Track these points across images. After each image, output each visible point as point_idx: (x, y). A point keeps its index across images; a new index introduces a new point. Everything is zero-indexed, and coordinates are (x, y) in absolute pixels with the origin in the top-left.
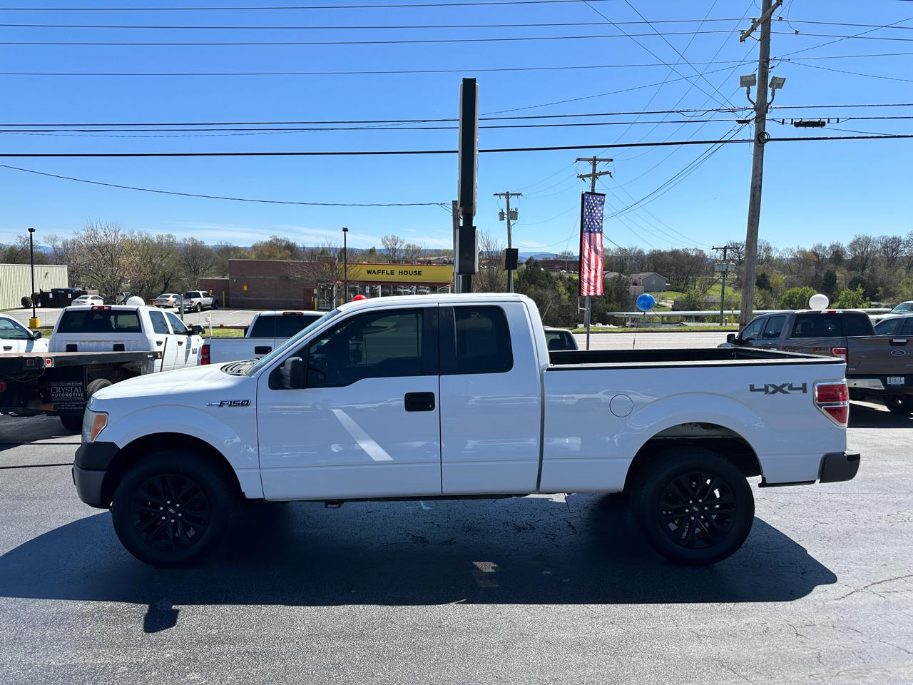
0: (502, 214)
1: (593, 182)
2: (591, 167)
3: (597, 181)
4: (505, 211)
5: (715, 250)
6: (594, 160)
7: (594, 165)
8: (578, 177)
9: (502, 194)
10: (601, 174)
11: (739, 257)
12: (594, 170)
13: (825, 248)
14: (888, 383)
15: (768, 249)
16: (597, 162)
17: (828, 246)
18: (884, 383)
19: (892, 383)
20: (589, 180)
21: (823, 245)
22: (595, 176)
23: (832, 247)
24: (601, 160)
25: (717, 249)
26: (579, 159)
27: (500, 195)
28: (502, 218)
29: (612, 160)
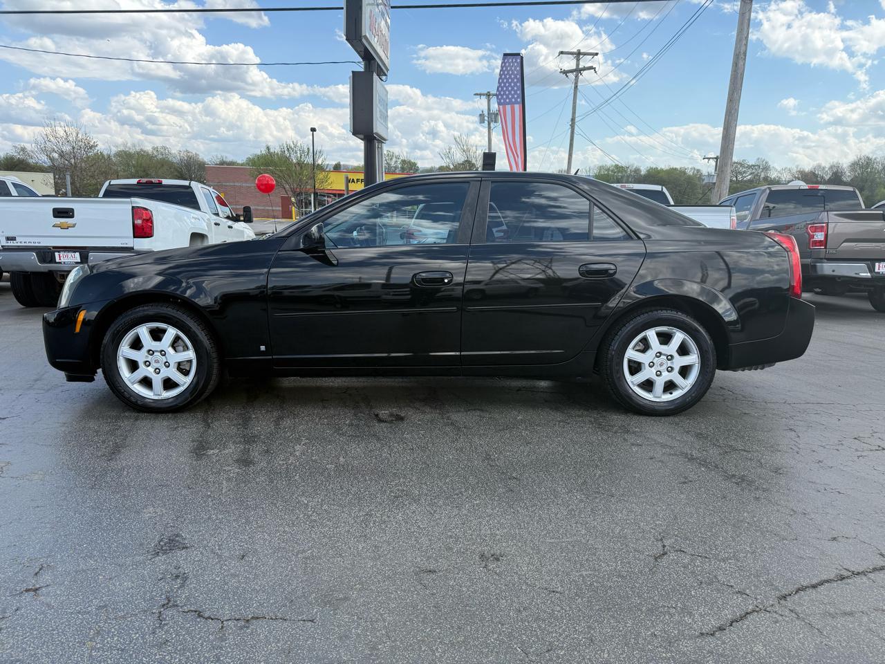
0: (482, 116)
1: (577, 77)
2: (575, 61)
3: (580, 77)
4: (486, 113)
5: (707, 160)
6: (578, 55)
7: (578, 60)
8: (561, 72)
9: (484, 95)
10: (585, 69)
11: (736, 177)
12: (578, 65)
13: (824, 168)
14: (876, 270)
15: (766, 168)
16: (581, 56)
17: (828, 166)
18: (871, 269)
19: (881, 270)
20: (572, 76)
21: (823, 165)
22: (578, 71)
23: (831, 167)
24: (585, 54)
25: (709, 159)
26: (562, 53)
27: (480, 95)
28: (482, 121)
29: (597, 54)
